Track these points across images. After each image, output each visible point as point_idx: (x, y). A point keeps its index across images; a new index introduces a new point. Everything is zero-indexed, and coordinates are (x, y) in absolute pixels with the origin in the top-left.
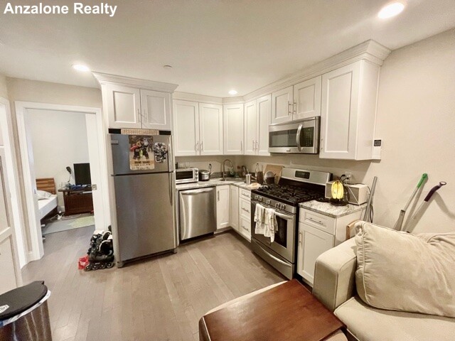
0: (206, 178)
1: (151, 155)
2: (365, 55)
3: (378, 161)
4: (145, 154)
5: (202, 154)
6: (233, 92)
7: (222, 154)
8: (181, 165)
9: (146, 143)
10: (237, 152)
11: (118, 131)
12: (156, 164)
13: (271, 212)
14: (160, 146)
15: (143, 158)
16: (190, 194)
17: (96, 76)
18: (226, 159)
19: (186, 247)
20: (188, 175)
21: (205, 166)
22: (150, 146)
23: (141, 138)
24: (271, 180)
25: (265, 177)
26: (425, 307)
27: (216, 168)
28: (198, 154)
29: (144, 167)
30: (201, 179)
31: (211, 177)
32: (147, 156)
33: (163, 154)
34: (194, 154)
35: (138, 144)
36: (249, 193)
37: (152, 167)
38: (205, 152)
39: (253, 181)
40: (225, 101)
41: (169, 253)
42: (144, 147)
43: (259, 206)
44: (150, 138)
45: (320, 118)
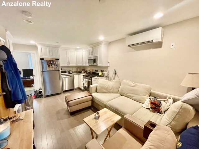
0: (71, 73)
1: (53, 66)
2: (103, 44)
3: (109, 67)
4: (51, 65)
5: (69, 66)
6: (78, 47)
7: (76, 65)
8: (62, 69)
9: (52, 62)
10: (81, 65)
11: (43, 59)
12: (55, 68)
13: (86, 80)
14: (56, 63)
15: (51, 67)
16: (66, 77)
17: (36, 44)
18: (78, 67)
19: (65, 93)
20: (65, 72)
21: (71, 69)
22: (53, 63)
23: (50, 61)
24: (89, 73)
25: (88, 72)
26: (106, 92)
27: (75, 70)
28: (68, 65)
29: (51, 69)
30: (69, 73)
31: (72, 73)
32: (52, 66)
33: (57, 65)
34: (67, 66)
35: (49, 63)
36: (82, 76)
37: (54, 69)
38: (71, 65)
39: (84, 73)
40: (76, 49)
41: (60, 94)
42: (51, 64)
43: (84, 79)
44: (53, 61)
45: (97, 56)
